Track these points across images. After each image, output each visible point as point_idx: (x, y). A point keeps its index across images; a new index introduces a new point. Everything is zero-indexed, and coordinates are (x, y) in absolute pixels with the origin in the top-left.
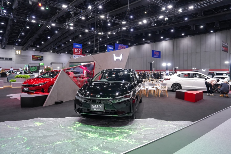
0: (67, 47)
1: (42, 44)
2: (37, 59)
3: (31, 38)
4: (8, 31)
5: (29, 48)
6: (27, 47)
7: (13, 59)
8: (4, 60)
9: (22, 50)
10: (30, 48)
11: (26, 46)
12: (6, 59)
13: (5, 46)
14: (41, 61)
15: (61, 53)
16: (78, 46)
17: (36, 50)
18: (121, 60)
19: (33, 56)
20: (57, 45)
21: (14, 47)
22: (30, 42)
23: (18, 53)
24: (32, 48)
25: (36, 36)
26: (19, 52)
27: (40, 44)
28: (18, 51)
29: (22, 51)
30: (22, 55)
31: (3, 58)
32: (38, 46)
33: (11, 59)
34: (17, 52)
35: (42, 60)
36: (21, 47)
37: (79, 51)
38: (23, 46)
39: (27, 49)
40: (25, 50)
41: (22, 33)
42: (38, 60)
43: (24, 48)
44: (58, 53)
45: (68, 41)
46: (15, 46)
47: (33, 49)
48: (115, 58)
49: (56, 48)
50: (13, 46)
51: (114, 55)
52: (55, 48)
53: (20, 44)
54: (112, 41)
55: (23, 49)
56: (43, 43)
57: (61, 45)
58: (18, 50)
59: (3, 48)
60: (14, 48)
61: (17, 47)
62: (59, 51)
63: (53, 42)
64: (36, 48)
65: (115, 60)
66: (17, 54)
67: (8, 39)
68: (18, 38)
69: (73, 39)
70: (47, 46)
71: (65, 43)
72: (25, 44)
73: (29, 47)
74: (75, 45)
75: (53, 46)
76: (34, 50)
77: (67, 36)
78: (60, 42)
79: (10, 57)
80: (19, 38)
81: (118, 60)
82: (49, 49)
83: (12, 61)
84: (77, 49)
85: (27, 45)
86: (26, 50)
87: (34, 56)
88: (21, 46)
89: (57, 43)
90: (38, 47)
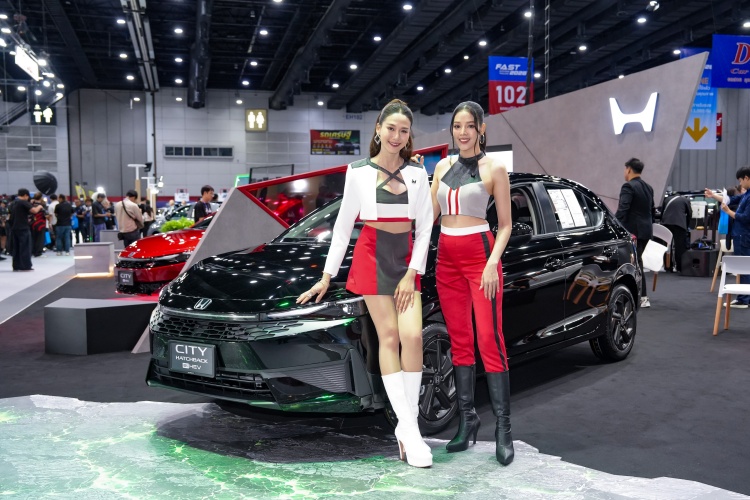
0: (468, 80)
1: (352, 73)
2: (333, 145)
3: (301, 50)
4: (204, 24)
5: (296, 97)
6: (289, 92)
7: (234, 152)
8: (203, 156)
9: (271, 107)
10: (304, 96)
11: (285, 88)
12: (209, 152)
13: (201, 97)
14: (348, 153)
15: (442, 113)
16: (513, 69)
17: (330, 105)
18: (647, 128)
19: (315, 134)
20: (422, 74)
21: (238, 96)
22: (298, 71)
23: (256, 124)
24: (311, 95)
25: (320, 37)
26: (257, 119)
27: (344, 77)
28: (256, 115)
29: (273, 113)
30: (271, 130)
31: (198, 151)
32: (336, 86)
33: (227, 152)
34: (251, 117)
35: (356, 151)
36: (267, 95)
37: (517, 95)
38: (273, 88)
39: (291, 103)
40: (282, 107)
41: (260, 29)
42: (336, 150)
43: (279, 99)
44: (429, 114)
45: (473, 49)
46: (241, 92)
47: (317, 99)
48: (619, 120)
49: (420, 88)
50: (232, 92)
51: (613, 102)
52: (413, 91)
53: (259, 82)
54: (710, 21)
55: (275, 104)
56: (354, 67)
57: (441, 70)
58: (255, 108)
59: (197, 106)
60: (239, 102)
61: (251, 94)
62: (433, 102)
63: (398, 59)
64: (328, 97)
65: (618, 130)
66: (252, 126)
67: (208, 63)
68: (249, 55)
69: (493, 36)
70: (375, 81)
71: (456, 62)
72: (280, 78)
73: (297, 92)
74: (498, 66)
75: (403, 80)
76: (321, 103)
77: (462, 25)
78: (430, 54)
79: (225, 144)
80: (254, 56)
81: (631, 129)
82: (383, 95)
83: (231, 160)
84: (508, 88)
85: (287, 85)
86: (284, 108)
87: (320, 131)
88: (265, 89)
89: (416, 67)
90: (335, 90)
